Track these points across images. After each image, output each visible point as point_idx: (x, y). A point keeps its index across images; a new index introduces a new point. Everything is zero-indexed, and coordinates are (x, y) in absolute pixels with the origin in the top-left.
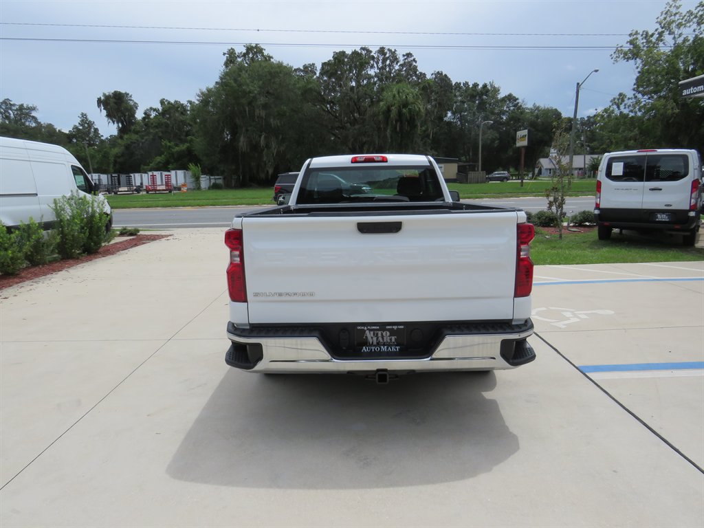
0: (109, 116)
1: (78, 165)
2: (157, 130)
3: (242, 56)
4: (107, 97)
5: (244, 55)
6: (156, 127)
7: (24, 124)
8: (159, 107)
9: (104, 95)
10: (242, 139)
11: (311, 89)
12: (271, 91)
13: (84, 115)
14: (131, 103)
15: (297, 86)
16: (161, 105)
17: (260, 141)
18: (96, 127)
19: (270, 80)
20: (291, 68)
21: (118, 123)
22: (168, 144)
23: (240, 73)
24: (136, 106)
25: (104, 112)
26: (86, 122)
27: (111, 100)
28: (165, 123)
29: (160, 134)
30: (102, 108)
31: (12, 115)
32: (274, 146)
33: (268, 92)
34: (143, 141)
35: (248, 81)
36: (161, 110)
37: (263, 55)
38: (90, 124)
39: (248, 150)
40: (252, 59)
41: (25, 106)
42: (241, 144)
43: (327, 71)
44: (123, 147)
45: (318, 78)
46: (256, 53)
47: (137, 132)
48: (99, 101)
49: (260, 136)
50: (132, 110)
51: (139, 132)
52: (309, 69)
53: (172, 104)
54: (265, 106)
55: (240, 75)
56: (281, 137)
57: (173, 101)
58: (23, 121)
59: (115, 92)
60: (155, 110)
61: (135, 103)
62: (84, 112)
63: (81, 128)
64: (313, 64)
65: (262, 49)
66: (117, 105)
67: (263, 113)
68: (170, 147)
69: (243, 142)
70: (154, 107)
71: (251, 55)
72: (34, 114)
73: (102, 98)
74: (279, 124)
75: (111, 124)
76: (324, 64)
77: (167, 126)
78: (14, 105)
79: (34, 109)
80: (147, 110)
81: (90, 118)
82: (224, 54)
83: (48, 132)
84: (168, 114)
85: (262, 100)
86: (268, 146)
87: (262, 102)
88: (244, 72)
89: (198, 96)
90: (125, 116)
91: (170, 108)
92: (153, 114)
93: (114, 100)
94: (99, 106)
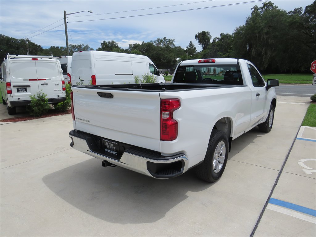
0: (199, 42)
1: (152, 63)
2: (217, 48)
3: (261, 9)
4: (199, 34)
5: (262, 8)
6: (217, 46)
7: (170, 47)
8: (220, 37)
9: (198, 33)
10: (253, 50)
11: (295, 22)
12: (272, 25)
13: (191, 42)
14: (209, 36)
15: (287, 21)
16: (221, 36)
17: (262, 51)
18: (195, 47)
19: (272, 19)
20: (285, 11)
21: (202, 45)
22: (220, 54)
23: (257, 18)
24: (211, 37)
25: (198, 41)
26: (191, 46)
27: (201, 35)
28: (221, 44)
29: (218, 49)
30: (197, 39)
31: (166, 44)
32: (269, 53)
33: (270, 26)
34: (211, 52)
35: (260, 21)
36: (220, 38)
37: (272, 7)
38: (193, 46)
39: (256, 56)
40: (266, 9)
41: (171, 40)
42: (252, 53)
43: (308, 11)
44: (202, 55)
45: (303, 15)
46: (269, 6)
47: (209, 49)
48: (196, 36)
49: (262, 49)
50: (209, 39)
51: (210, 48)
52: (297, 11)
53: (225, 35)
54: (267, 33)
55: (256, 19)
56: (273, 49)
57: (226, 34)
58: (170, 46)
59: (203, 31)
60: (218, 38)
61: (211, 36)
62: (191, 41)
63: (189, 47)
64: (301, 8)
65: (272, 4)
66: (203, 37)
67: (266, 37)
68: (221, 55)
69: (254, 52)
70: (217, 37)
71: (265, 8)
72: (173, 43)
73: (198, 35)
74: (273, 42)
75: (200, 45)
76: (307, 7)
77: (222, 45)
78: (167, 39)
79: (173, 41)
80: (214, 38)
81: (193, 43)
82: (252, 9)
83: (179, 49)
84: (223, 40)
85: (266, 30)
86: (266, 54)
87: (266, 31)
88: (258, 17)
89: (235, 31)
90: (205, 42)
91: (224, 37)
92: (217, 40)
93: (202, 35)
94: (196, 38)
